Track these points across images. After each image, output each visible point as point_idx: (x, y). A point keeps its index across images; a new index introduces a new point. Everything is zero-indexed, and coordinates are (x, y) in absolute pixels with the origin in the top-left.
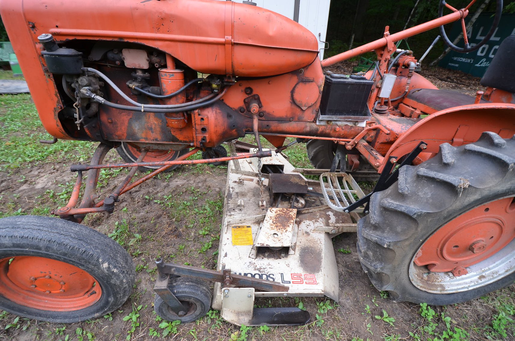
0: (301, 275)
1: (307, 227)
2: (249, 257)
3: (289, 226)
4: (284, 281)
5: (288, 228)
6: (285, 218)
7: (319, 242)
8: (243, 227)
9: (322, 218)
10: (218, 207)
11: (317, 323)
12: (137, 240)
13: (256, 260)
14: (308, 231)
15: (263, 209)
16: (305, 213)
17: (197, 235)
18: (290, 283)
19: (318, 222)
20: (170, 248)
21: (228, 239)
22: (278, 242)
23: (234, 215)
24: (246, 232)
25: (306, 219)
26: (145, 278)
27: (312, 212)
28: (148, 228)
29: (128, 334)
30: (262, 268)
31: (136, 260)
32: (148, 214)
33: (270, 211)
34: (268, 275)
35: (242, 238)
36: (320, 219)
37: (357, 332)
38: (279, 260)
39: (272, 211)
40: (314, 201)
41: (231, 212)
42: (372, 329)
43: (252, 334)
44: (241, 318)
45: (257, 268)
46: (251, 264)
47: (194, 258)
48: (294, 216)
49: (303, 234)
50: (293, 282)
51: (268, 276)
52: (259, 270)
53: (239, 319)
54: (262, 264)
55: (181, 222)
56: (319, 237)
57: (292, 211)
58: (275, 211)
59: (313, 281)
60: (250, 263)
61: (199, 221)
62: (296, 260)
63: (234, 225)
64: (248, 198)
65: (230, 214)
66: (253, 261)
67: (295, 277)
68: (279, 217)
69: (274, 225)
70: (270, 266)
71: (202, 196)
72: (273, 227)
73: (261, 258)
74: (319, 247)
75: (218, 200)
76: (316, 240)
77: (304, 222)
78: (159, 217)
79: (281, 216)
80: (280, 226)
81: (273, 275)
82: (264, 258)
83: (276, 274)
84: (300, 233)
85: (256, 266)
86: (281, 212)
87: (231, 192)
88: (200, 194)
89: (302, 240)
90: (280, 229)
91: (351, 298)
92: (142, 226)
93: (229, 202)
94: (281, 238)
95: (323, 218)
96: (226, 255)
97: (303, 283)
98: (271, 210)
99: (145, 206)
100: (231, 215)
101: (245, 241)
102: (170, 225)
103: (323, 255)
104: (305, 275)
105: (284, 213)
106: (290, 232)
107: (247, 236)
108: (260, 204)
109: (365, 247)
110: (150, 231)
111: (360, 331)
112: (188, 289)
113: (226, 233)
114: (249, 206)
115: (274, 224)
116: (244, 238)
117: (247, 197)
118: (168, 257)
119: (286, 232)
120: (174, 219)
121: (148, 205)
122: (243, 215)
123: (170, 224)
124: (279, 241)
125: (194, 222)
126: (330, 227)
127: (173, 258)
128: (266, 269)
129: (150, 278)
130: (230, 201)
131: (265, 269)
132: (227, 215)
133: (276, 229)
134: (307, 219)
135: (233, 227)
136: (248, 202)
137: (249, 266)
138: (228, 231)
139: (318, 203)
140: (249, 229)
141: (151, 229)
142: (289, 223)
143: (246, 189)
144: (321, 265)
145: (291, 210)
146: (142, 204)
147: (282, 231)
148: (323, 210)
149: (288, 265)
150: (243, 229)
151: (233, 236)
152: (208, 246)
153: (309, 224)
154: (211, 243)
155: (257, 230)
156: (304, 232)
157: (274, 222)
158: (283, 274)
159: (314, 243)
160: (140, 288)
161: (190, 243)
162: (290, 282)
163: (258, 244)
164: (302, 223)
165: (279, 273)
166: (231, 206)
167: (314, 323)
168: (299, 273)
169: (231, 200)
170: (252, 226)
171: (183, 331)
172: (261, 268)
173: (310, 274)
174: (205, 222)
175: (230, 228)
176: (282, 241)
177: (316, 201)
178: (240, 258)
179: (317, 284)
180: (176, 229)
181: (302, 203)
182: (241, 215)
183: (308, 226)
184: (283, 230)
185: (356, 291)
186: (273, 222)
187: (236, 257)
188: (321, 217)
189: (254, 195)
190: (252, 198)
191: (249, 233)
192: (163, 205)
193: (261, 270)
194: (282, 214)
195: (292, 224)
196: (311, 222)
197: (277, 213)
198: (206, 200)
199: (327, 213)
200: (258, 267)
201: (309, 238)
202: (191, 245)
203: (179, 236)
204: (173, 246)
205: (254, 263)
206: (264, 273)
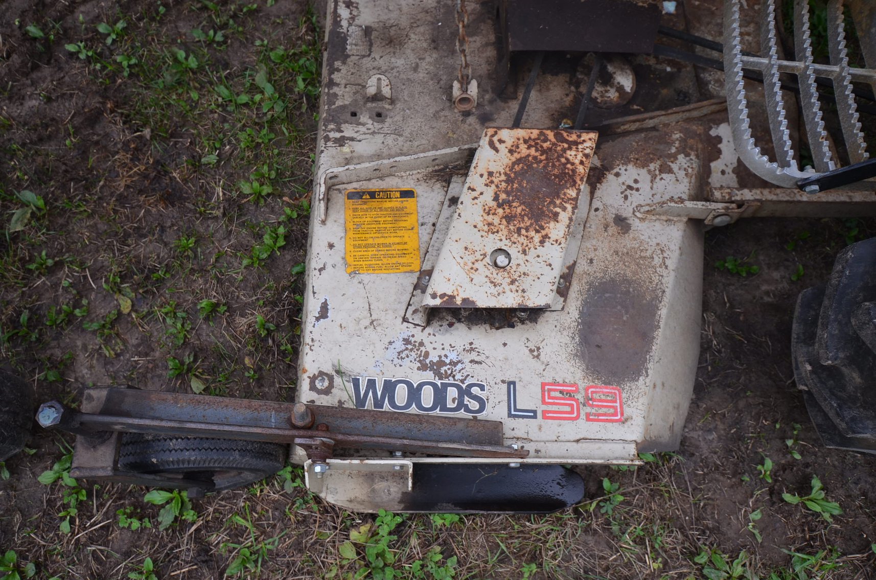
0: (577, 391)
1: (626, 198)
2: (405, 320)
3: (556, 215)
4: (516, 410)
5: (552, 224)
6: (546, 176)
7: (657, 261)
8: (386, 194)
9: (687, 155)
10: (304, 80)
11: (602, 504)
12: (33, 213)
13: (429, 330)
14: (627, 212)
15: (467, 114)
16: (626, 133)
17: (235, 194)
18: (535, 417)
19: (670, 171)
20: (151, 241)
21: (331, 246)
22: (507, 288)
23: (352, 139)
24: (399, 214)
25: (627, 161)
26: (85, 347)
27: (654, 129)
28: (63, 168)
29: (63, 519)
30: (448, 361)
31: (44, 283)
32: (55, 104)
33: (492, 144)
34: (464, 386)
35: (381, 241)
36: (681, 157)
37: (716, 530)
38: (507, 331)
39: (497, 145)
40: (671, 74)
41: (343, 127)
42: (763, 526)
43: (410, 527)
44: (380, 485)
45: (428, 361)
46: (410, 347)
47: (232, 281)
48: (581, 169)
49: (606, 227)
50: (544, 412)
51: (464, 392)
52: (436, 367)
53: (373, 491)
54: (447, 347)
55: (176, 143)
56: (663, 240)
57: (576, 143)
58: (509, 143)
59: (612, 411)
60: (407, 341)
61: (238, 140)
62: (565, 333)
63: (355, 185)
64: (412, 58)
65: (338, 135)
66: (419, 335)
67: (553, 394)
68: (523, 173)
69: (500, 211)
70: (474, 356)
71: (243, 24)
72: (496, 221)
73: (445, 323)
74: (656, 279)
75: (304, 47)
76: (648, 254)
77: (617, 175)
78: (94, 118)
79: (530, 166)
80: (522, 216)
81: (482, 388)
82: (457, 325)
83: (492, 383)
84: (595, 222)
85: (427, 354)
86: (533, 151)
87: (344, 23)
88: (234, 16)
89: (600, 253)
90: (519, 231)
91: (721, 426)
92: (39, 160)
93: (336, 77)
94: (522, 269)
95: (693, 157)
96: (324, 312)
97: (577, 417)
98: (495, 139)
99: (36, 67)
100: (341, 142)
101: (392, 256)
102: (137, 154)
103: (663, 312)
104: (587, 389)
105: (543, 152)
106: (556, 245)
107: (400, 233)
108: (456, 91)
109: (841, 355)
110: (71, 180)
111: (724, 529)
112: (197, 452)
113: (323, 222)
114: (412, 95)
115: (499, 206)
116: (388, 241)
117: (408, 51)
118: (147, 278)
119: (542, 242)
120: (147, 132)
121: (48, 63)
122: (390, 140)
123: (136, 149)
124: (512, 282)
125: (221, 140)
126: (713, 206)
127: (161, 280)
128: (459, 366)
129: (100, 348)
130: (338, 70)
131: (455, 364)
132: (327, 139)
133: (505, 232)
134: (630, 161)
135: (350, 196)
136: (412, 75)
137: (403, 355)
138: (331, 211)
139: (686, 83)
140: (409, 203)
141: (74, 168)
142: (558, 202)
143: (405, 9)
144: (648, 352)
145: (573, 137)
146: (24, 64)
147: (525, 242)
148: (699, 119)
149: (535, 353)
150: (388, 204)
151: (351, 234)
152: (275, 243)
153: (636, 181)
154: (281, 230)
155: (437, 208)
156: (610, 218)
157: (503, 196)
158: (514, 383)
159: (638, 264)
160: (76, 379)
161: (212, 226)
162: (535, 412)
163: (434, 296)
164: (610, 177)
165: (503, 382)
166: (344, 96)
167: (594, 505)
168: (569, 379)
169: (344, 69)
170: (419, 190)
171: (214, 512)
172: (441, 363)
173: (607, 383)
174: (258, 144)
175: (339, 200)
176: (526, 283)
177: (679, 70)
178: (372, 323)
179: (623, 421)
180: (160, 168)
181: (620, 89)
182: (379, 138)
183: (628, 192)
184: (532, 233)
185: (741, 404)
186: (496, 198)
187: (358, 321)
188: (684, 150)
189: (434, 43)
190: (427, 55)
191: (411, 221)
192: (98, 66)
193: (443, 370)
194: (535, 158)
195: (569, 207)
196: (643, 175)
197: (516, 155)
198: (258, 43)
199: (713, 133)
200: (433, 357)
201: (627, 242)
202: (217, 231)
203: (172, 197)
204: (156, 236)
205: (422, 344)
206: (451, 381)
